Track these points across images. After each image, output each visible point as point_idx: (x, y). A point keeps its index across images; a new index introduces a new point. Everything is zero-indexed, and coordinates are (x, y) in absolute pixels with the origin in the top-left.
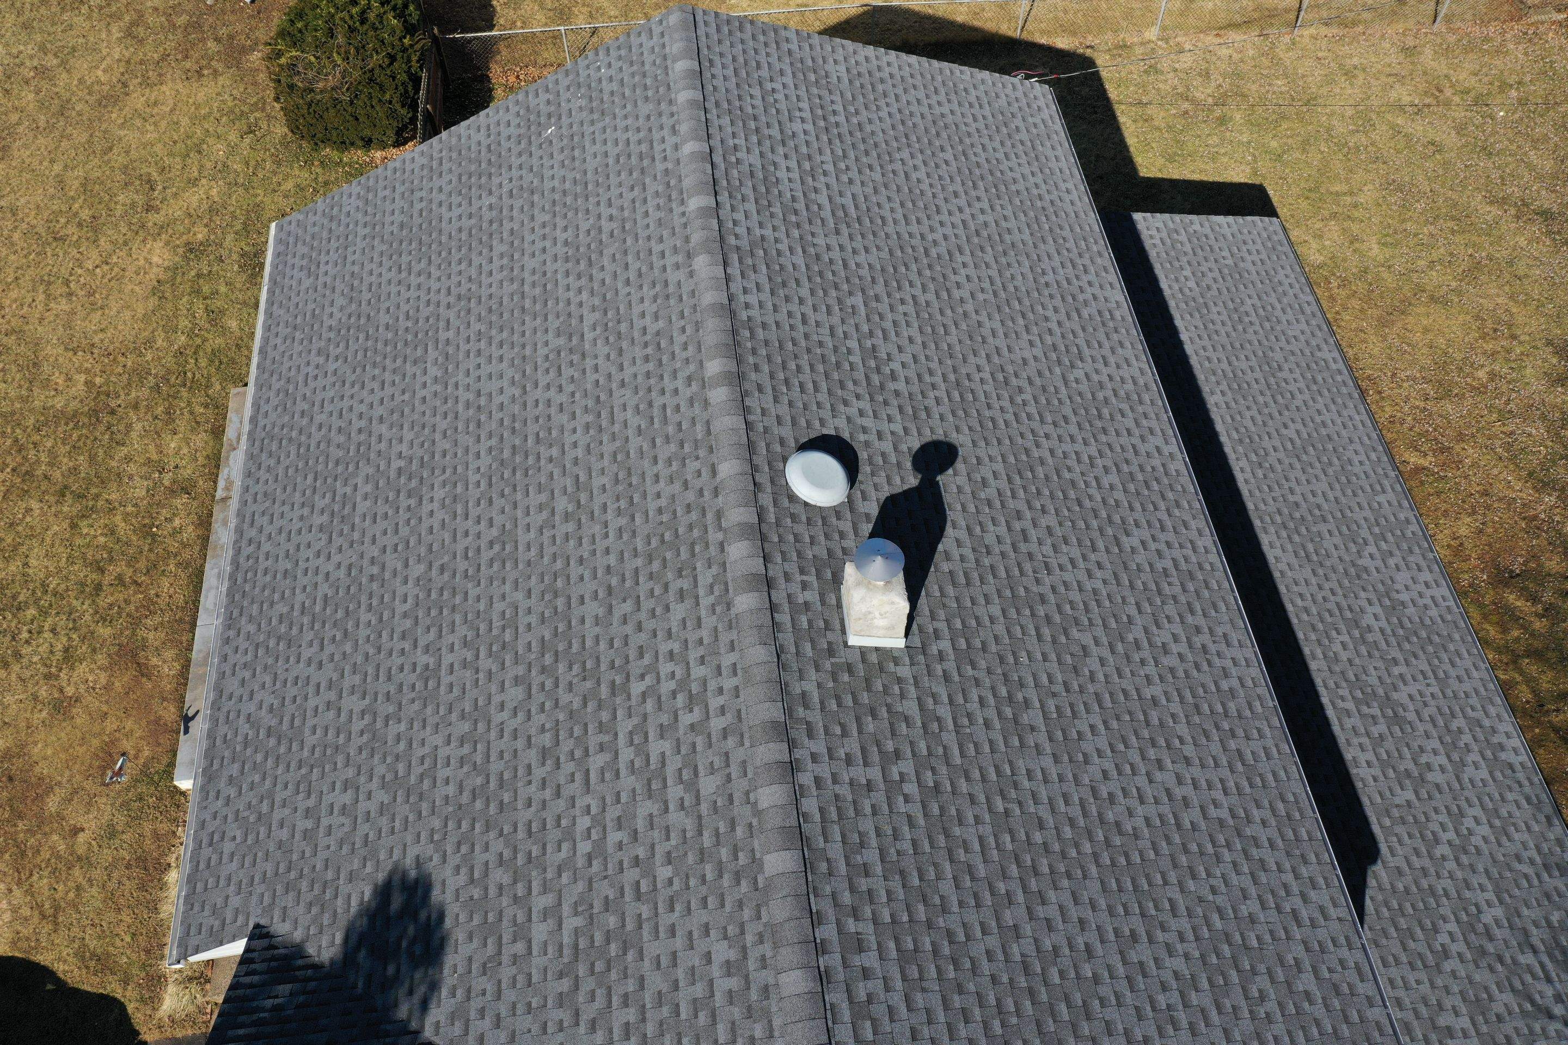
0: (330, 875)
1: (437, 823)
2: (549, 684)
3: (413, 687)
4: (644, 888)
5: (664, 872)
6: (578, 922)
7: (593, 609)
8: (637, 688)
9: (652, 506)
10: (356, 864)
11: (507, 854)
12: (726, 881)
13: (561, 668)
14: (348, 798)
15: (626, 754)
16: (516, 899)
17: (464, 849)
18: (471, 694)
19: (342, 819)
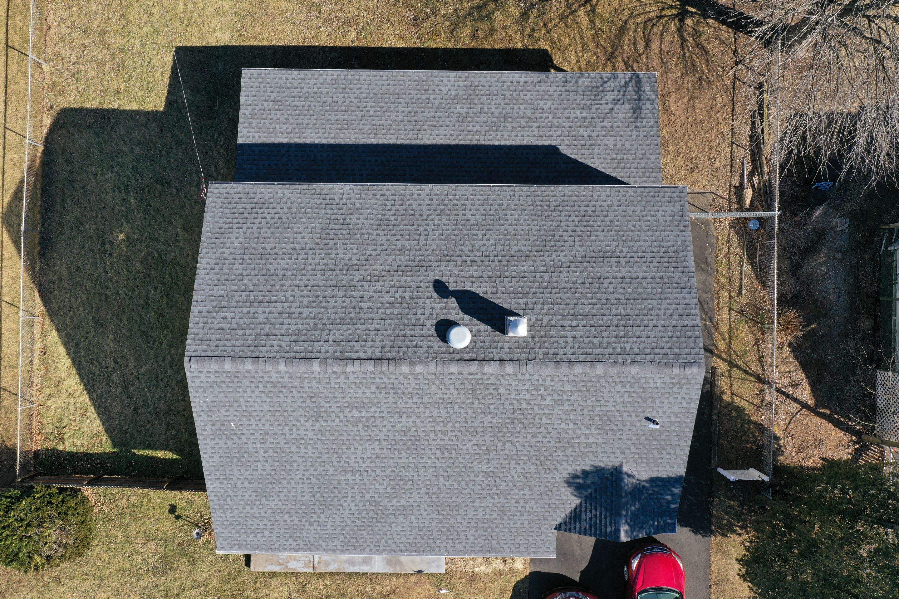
0: (547, 506)
2: (509, 435)
5: (589, 402)
10: (546, 497)
11: (563, 449)
13: (505, 430)
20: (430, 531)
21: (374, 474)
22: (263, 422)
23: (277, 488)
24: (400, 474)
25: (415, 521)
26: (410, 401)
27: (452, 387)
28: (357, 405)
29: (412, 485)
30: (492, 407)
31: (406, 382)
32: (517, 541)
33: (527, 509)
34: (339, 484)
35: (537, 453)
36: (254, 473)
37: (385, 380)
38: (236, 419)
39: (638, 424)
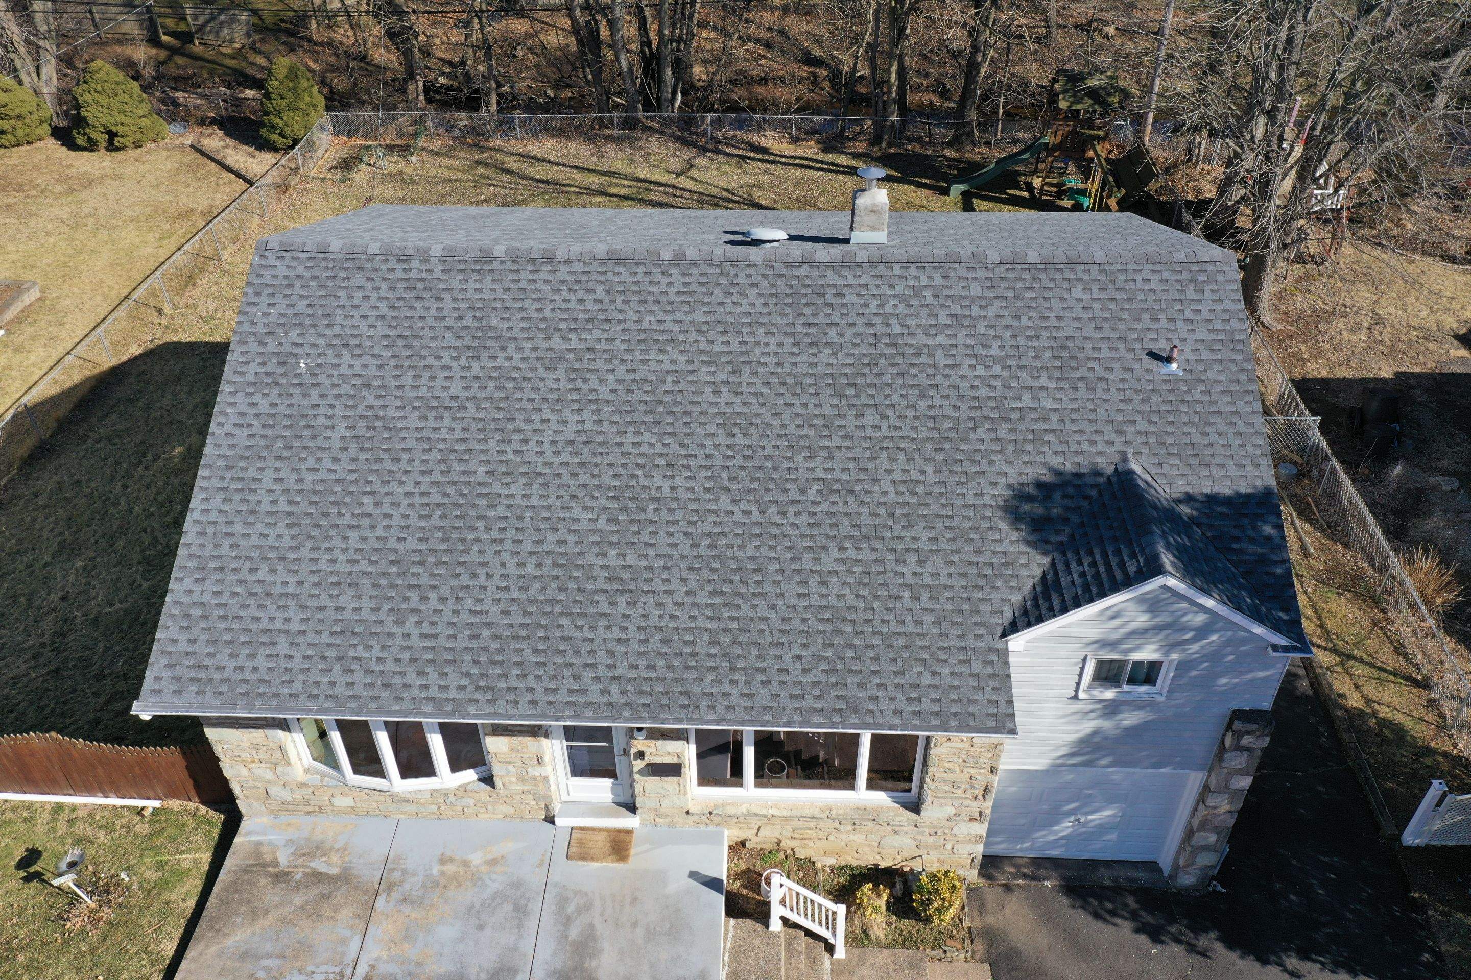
0: (973, 571)
1: (953, 479)
2: (871, 391)
3: (834, 503)
4: (1030, 333)
6: (1044, 375)
7: (823, 357)
9: (759, 309)
10: (969, 547)
11: (988, 425)
12: (1037, 285)
13: (861, 381)
14: (912, 559)
15: (941, 339)
16: (1022, 419)
17: (978, 457)
18: (857, 453)
19: (929, 564)
20: (690, 642)
21: (574, 482)
22: (367, 359)
23: (348, 516)
24: (633, 483)
25: (655, 612)
26: (669, 318)
27: (752, 292)
28: (562, 326)
29: (657, 511)
30: (832, 332)
31: (664, 280)
32: (910, 677)
33: (927, 580)
34: (492, 506)
35: (934, 435)
36: (309, 477)
37: (625, 276)
38: (313, 351)
39: (1137, 366)
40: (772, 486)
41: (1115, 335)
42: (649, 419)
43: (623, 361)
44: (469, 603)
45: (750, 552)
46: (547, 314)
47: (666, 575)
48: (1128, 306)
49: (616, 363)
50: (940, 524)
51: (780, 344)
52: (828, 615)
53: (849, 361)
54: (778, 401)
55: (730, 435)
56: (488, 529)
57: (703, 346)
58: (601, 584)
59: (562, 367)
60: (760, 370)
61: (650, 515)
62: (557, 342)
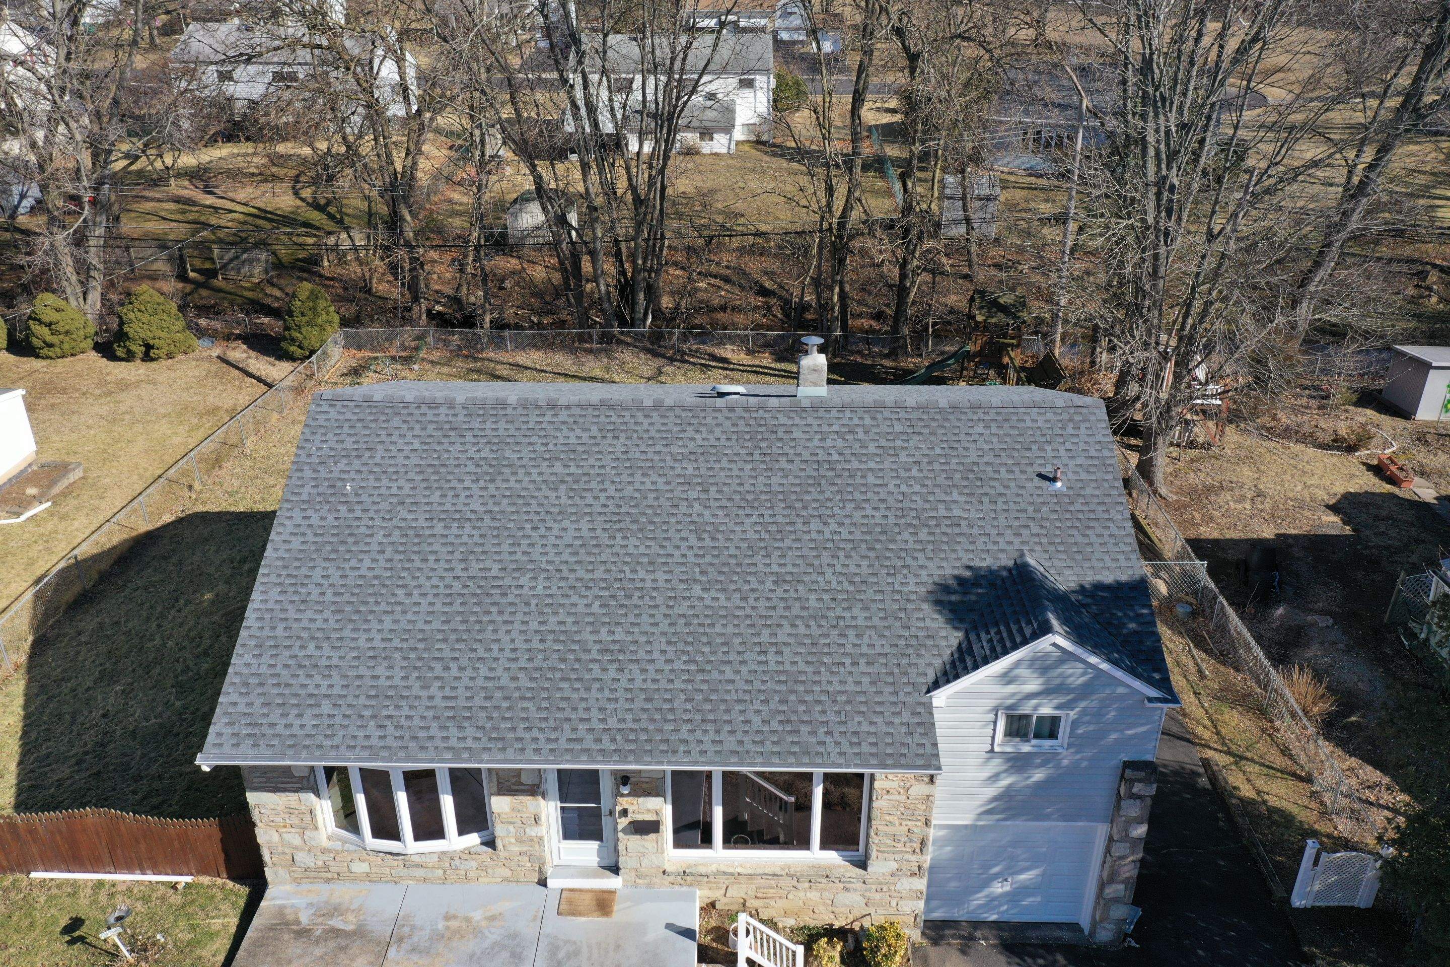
0: (901, 642)
1: (884, 571)
2: (815, 505)
3: (786, 591)
4: (943, 460)
5: (938, 451)
6: (955, 492)
7: (776, 480)
8: (835, 457)
9: (723, 442)
10: (898, 624)
11: (911, 530)
12: (947, 424)
13: (807, 497)
14: (851, 633)
15: (871, 465)
16: (938, 525)
17: (903, 554)
18: (806, 552)
19: (866, 637)
20: (670, 700)
21: (572, 576)
22: (401, 483)
23: (383, 604)
24: (621, 576)
25: (639, 677)
26: (651, 450)
27: (718, 430)
28: (563, 456)
29: (640, 598)
30: (783, 460)
31: (646, 422)
32: (852, 726)
33: (865, 649)
34: (504, 595)
35: (868, 538)
36: (352, 574)
37: (614, 418)
38: (359, 476)
39: (1029, 485)
40: (735, 578)
41: (1010, 461)
42: (634, 527)
43: (613, 482)
44: (484, 672)
45: (718, 629)
46: (551, 447)
47: (648, 648)
48: (1021, 439)
49: (607, 484)
50: (874, 606)
51: (741, 469)
52: (783, 678)
53: (797, 481)
54: (740, 512)
55: (701, 539)
56: (501, 613)
57: (678, 471)
58: (594, 655)
59: (563, 487)
60: (725, 489)
61: (635, 601)
62: (558, 468)
